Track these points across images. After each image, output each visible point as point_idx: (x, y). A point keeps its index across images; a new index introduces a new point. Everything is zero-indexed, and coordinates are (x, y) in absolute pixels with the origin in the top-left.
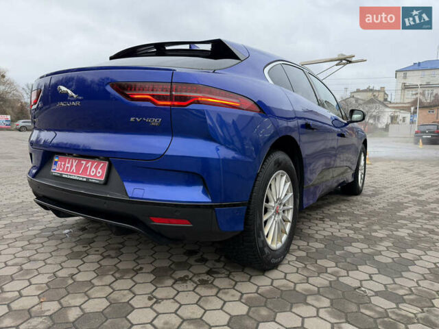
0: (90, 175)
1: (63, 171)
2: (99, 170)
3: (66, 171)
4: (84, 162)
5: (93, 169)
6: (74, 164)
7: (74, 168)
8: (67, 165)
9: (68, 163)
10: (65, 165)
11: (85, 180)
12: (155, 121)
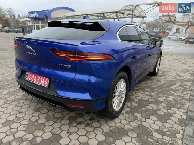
0: (42, 83)
1: (30, 79)
2: (46, 82)
3: (32, 80)
4: (39, 77)
5: (43, 81)
6: (35, 77)
7: (35, 79)
8: (32, 77)
9: (33, 76)
10: (31, 76)
11: (40, 85)
12: (69, 66)
